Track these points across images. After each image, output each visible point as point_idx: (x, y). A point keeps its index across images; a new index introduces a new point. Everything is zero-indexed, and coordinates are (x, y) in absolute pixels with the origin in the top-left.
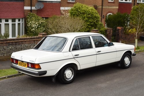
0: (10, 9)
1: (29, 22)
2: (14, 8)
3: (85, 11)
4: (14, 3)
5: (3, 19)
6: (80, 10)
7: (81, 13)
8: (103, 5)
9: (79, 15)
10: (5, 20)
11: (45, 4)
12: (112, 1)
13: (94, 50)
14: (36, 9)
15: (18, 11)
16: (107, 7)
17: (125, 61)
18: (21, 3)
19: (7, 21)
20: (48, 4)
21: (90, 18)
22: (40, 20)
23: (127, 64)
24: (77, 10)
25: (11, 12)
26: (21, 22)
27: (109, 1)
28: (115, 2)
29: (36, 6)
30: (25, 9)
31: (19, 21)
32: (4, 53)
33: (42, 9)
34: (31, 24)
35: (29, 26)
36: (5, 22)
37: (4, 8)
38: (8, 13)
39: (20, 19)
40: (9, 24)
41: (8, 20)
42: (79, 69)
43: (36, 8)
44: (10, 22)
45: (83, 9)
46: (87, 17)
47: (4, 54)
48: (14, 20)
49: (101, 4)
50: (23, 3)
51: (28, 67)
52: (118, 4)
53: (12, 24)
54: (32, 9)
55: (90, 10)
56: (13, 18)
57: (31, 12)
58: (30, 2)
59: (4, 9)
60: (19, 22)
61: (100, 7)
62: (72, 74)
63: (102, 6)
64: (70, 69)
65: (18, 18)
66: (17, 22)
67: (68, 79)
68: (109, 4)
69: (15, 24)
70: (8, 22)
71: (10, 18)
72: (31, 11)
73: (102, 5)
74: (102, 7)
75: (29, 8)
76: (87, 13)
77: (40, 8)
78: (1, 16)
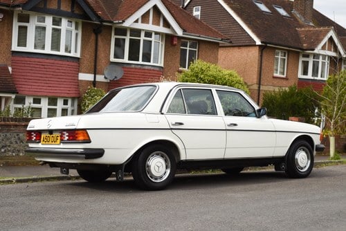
0: (45, 76)
1: (88, 106)
2: (55, 74)
3: (215, 77)
4: (56, 62)
5: (29, 96)
8: (262, 83)
10: (34, 99)
11: (126, 70)
12: (282, 76)
13: (221, 120)
14: (106, 81)
15: (63, 80)
16: (271, 88)
17: (297, 159)
18: (73, 64)
19: (37, 101)
20: (133, 70)
24: (197, 76)
25: (48, 82)
26: (69, 106)
27: (275, 75)
28: (289, 77)
29: (106, 72)
30: (80, 78)
31: (64, 104)
32: (18, 148)
33: (119, 80)
36: (34, 103)
37: (33, 71)
38: (40, 84)
39: (67, 101)
40: (40, 109)
41: (40, 99)
42: (183, 157)
43: (105, 78)
44: (44, 105)
47: (19, 151)
48: (53, 101)
49: (255, 81)
50: (76, 64)
53: (49, 109)
54: (97, 80)
55: (227, 76)
56: (50, 95)
57: (94, 87)
58: (93, 64)
59: (33, 75)
60: (65, 107)
61: (256, 87)
62: (167, 168)
63: (259, 84)
65: (62, 97)
66: (60, 105)
67: (156, 179)
68: (276, 82)
69: (56, 109)
70: (40, 103)
71: (45, 94)
72: (94, 83)
73: (260, 82)
74: (259, 87)
75: (90, 77)
76: (220, 82)
77: (116, 77)
78: (24, 88)
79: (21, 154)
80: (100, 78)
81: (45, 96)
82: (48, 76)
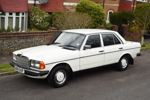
1: (33, 16)
2: (18, 1)
3: (92, 8)
5: (7, 12)
6: (86, 7)
7: (87, 10)
8: (105, 2)
10: (9, 13)
14: (40, 3)
15: (22, 4)
19: (11, 14)
21: (96, 14)
22: (44, 14)
24: (84, 7)
25: (15, 5)
26: (24, 16)
30: (28, 3)
31: (22, 15)
32: (15, 46)
33: (46, 3)
34: (35, 18)
35: (33, 20)
36: (9, 15)
37: (9, 1)
38: (12, 7)
39: (24, 13)
40: (12, 17)
41: (12, 13)
43: (39, 2)
44: (14, 16)
45: (90, 5)
46: (94, 14)
48: (18, 14)
49: (102, 1)
53: (16, 17)
55: (97, 7)
56: (17, 11)
57: (35, 6)
60: (23, 16)
61: (102, 4)
65: (22, 12)
69: (19, 18)
70: (12, 15)
72: (35, 5)
75: (33, 2)
76: (94, 10)
78: (4, 9)
79: (16, 49)
80: (37, 2)
81: (14, 12)
82: (15, 3)
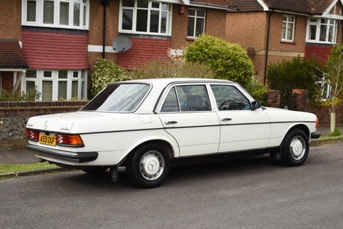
0: (55, 50)
1: (97, 78)
2: (64, 47)
3: (219, 52)
4: (65, 35)
5: (40, 69)
6: (207, 50)
7: (210, 57)
8: (269, 48)
9: (206, 59)
10: (45, 72)
11: (135, 40)
12: (290, 41)
13: (215, 115)
14: (115, 52)
15: (73, 53)
16: (279, 54)
17: (292, 148)
18: (81, 36)
19: (48, 74)
20: (141, 41)
21: (229, 66)
22: (121, 73)
23: (297, 157)
24: (201, 51)
25: (57, 55)
26: (79, 79)
27: (283, 40)
28: (297, 42)
29: (113, 44)
30: (89, 50)
31: (74, 76)
33: (127, 51)
34: (100, 82)
35: (96, 86)
36: (45, 76)
37: (43, 46)
38: (50, 58)
39: (77, 73)
40: (51, 82)
41: (51, 73)
42: (177, 155)
43: (114, 49)
44: (55, 78)
45: (215, 47)
46: (224, 66)
48: (63, 74)
49: (263, 46)
50: (85, 37)
51: (58, 143)
52: (303, 48)
53: (59, 82)
54: (106, 51)
55: (231, 50)
56: (60, 68)
57: (104, 58)
58: (102, 36)
59: (44, 49)
60: (75, 79)
61: (263, 53)
62: (160, 166)
63: (267, 50)
64: (156, 155)
65: (72, 70)
66: (70, 78)
67: (150, 177)
68: (283, 47)
69: (66, 82)
70: (50, 76)
71: (56, 67)
72: (103, 54)
73: (267, 48)
74: (267, 53)
75: (99, 49)
77: (124, 49)
78: (34, 62)
80: (109, 49)
81: (55, 70)
82: (58, 49)
